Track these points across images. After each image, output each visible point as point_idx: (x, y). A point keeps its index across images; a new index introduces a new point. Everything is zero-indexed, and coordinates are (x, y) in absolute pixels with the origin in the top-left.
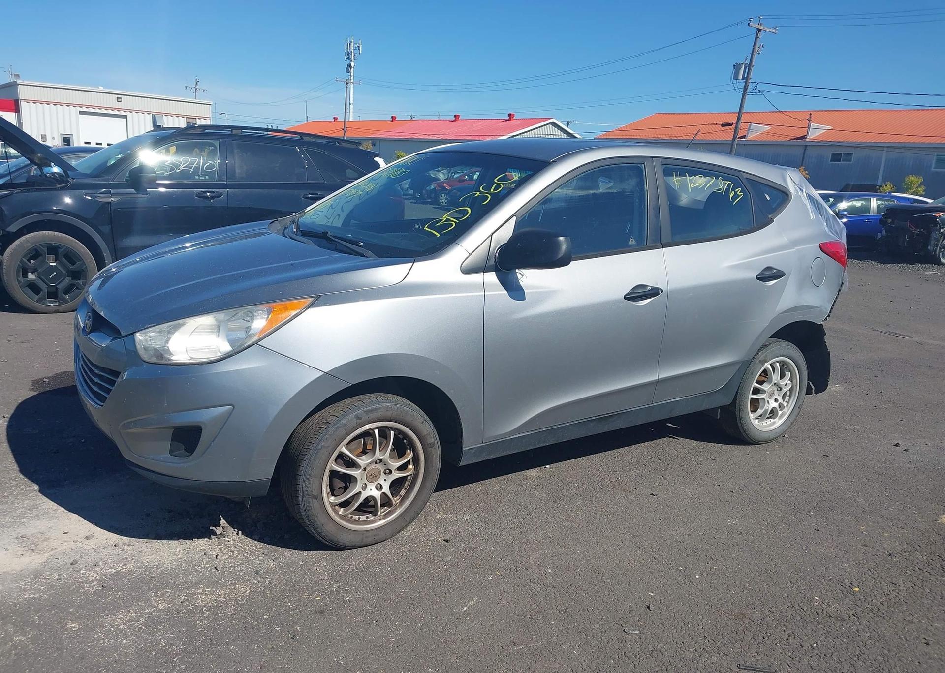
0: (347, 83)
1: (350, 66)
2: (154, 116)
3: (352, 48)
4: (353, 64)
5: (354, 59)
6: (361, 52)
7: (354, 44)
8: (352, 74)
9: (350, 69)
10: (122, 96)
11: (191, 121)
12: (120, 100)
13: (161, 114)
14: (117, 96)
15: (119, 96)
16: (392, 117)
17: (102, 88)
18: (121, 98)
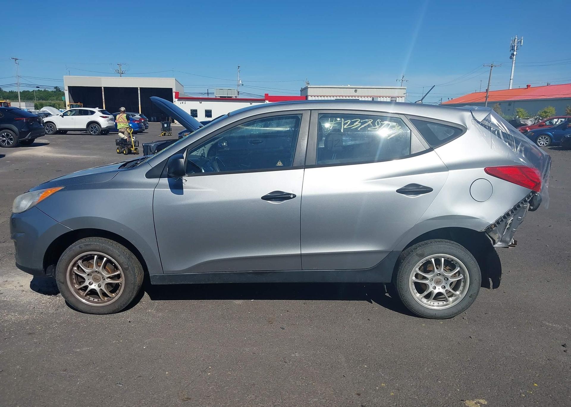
0: (492, 67)
1: (513, 55)
2: (373, 98)
3: (516, 42)
4: (515, 53)
5: (517, 49)
6: (522, 45)
7: (517, 40)
8: (514, 59)
9: (513, 56)
10: (358, 89)
11: (394, 99)
12: (356, 91)
13: (377, 97)
14: (355, 89)
15: (356, 89)
16: (527, 86)
17: (349, 85)
18: (357, 90)
